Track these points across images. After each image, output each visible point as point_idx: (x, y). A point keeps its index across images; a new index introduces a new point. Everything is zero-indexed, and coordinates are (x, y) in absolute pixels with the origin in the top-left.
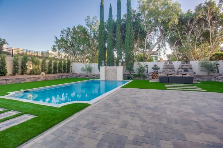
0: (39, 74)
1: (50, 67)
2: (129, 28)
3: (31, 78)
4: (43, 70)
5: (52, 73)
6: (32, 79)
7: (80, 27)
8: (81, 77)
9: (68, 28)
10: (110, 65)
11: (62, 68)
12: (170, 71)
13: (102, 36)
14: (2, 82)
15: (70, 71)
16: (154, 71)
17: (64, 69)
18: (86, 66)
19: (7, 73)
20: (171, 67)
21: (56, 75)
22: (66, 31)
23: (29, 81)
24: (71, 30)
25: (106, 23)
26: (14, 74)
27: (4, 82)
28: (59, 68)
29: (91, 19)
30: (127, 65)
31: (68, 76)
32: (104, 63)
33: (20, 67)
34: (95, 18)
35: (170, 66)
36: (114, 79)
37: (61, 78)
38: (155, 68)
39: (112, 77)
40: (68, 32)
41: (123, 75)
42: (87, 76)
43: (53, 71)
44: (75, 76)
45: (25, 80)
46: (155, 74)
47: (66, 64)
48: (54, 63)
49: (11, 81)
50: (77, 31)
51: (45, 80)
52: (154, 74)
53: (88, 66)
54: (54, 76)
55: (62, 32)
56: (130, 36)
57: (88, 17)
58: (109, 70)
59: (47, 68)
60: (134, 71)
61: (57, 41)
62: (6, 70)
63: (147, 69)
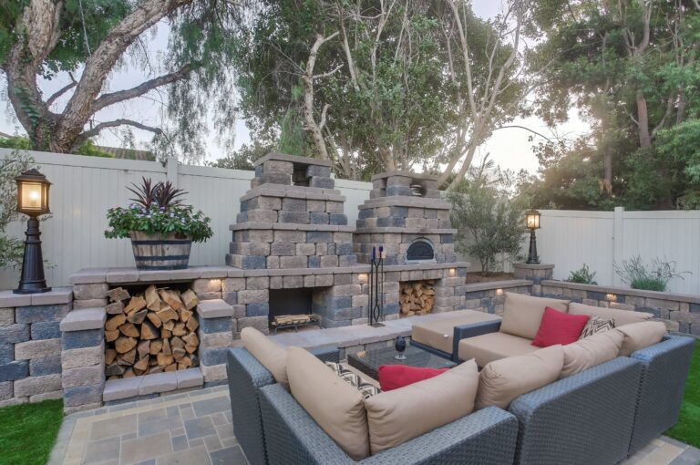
12: (312, 261)
16: (142, 263)
20: (318, 220)
35: (313, 207)
38: (154, 229)
46: (152, 296)
52: (137, 303)
63: (34, 233)
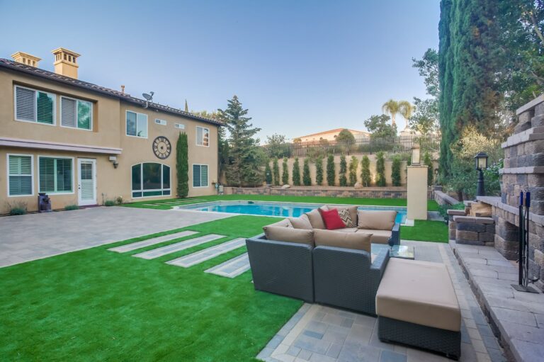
1: (380, 172)
3: (326, 191)
6: (329, 193)
19: (311, 181)
45: (319, 193)
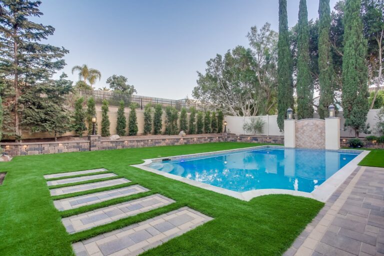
0: (177, 134)
1: (192, 123)
2: (353, 31)
4: (183, 128)
5: (196, 133)
7: (239, 50)
8: (244, 140)
9: (218, 55)
10: (303, 118)
11: (210, 125)
13: (285, 60)
14: (133, 144)
15: (223, 131)
17: (213, 126)
18: (253, 121)
19: (137, 130)
21: (201, 137)
22: (214, 61)
23: (165, 144)
24: (223, 58)
25: (291, 33)
26: (145, 133)
27: (135, 144)
28: (206, 124)
29: (259, 32)
30: (347, 116)
31: (221, 139)
32: (291, 113)
33: (152, 122)
34: (266, 28)
36: (315, 145)
37: (210, 141)
39: (312, 141)
40: (217, 62)
41: (339, 139)
42: (256, 139)
43: (196, 130)
44: (233, 139)
47: (216, 118)
48: (198, 117)
49: (142, 143)
50: (233, 59)
51: (186, 143)
53: (256, 121)
54: (199, 138)
55: (209, 63)
56: (356, 50)
57: (254, 29)
58: (305, 128)
59: (188, 125)
60: (369, 130)
61: (202, 81)
62: (137, 127)
